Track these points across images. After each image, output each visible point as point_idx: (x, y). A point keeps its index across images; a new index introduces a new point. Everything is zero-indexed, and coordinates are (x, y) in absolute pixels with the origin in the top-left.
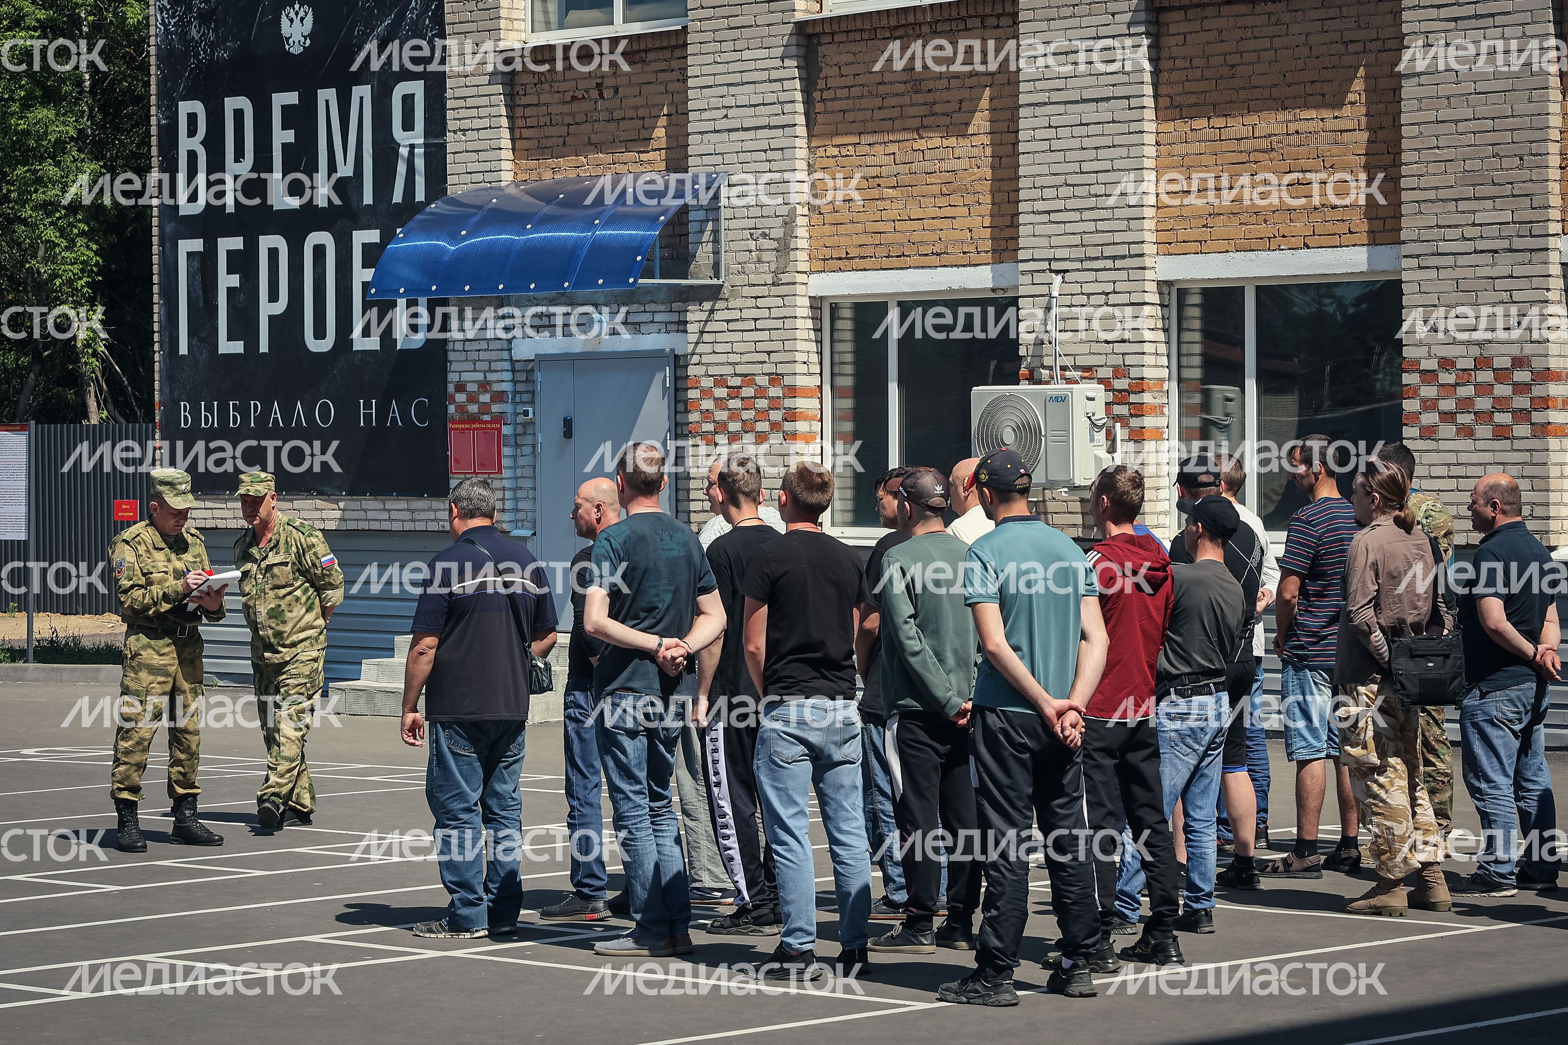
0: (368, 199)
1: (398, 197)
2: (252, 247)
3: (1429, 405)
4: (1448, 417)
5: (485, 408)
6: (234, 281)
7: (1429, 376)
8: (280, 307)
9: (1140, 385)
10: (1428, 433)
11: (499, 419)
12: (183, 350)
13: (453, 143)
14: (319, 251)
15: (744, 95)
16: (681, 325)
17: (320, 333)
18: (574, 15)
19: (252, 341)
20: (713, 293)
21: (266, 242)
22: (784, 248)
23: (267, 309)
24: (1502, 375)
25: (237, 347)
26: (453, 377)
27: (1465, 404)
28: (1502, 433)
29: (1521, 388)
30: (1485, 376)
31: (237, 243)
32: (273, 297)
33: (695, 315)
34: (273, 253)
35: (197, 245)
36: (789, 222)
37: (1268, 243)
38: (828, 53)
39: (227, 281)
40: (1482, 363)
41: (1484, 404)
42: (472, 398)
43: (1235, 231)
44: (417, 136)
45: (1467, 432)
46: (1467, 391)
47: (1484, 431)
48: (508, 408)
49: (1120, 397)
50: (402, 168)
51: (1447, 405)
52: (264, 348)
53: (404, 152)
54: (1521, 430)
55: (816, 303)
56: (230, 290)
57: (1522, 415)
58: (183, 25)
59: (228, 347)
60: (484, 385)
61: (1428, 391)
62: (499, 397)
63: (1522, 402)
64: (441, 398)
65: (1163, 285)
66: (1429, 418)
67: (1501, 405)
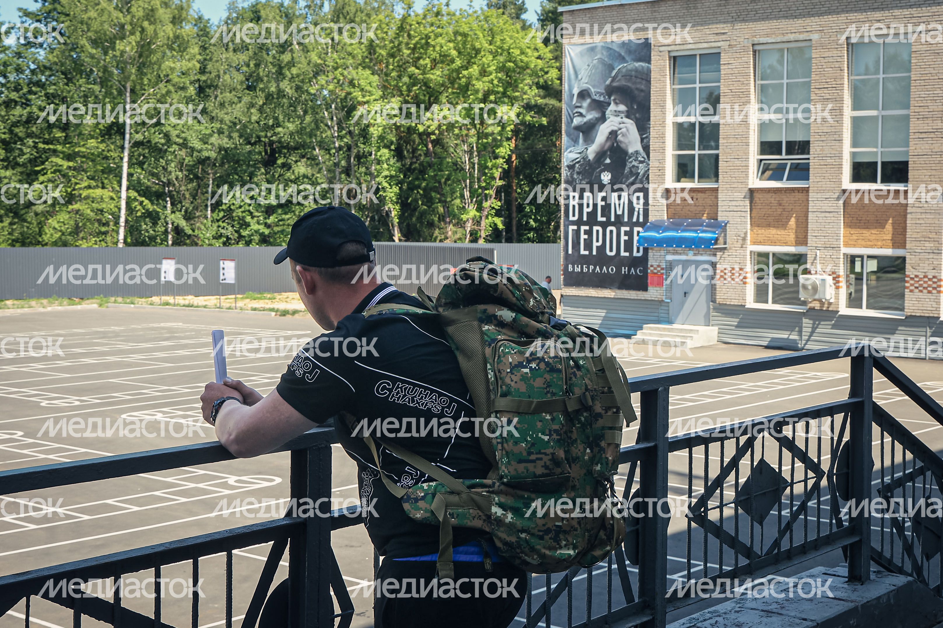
0: (626, 219)
1: (635, 220)
2: (591, 230)
3: (912, 285)
4: (916, 288)
5: (659, 271)
6: (586, 237)
7: (912, 279)
8: (600, 244)
9: (839, 276)
10: (911, 291)
11: (662, 274)
12: (570, 252)
13: (650, 208)
14: (611, 232)
15: (734, 203)
16: (715, 255)
17: (611, 250)
18: (682, 179)
19: (591, 250)
20: (725, 249)
21: (595, 228)
22: (744, 239)
23: (595, 244)
24: (930, 279)
25: (587, 253)
26: (650, 264)
27: (921, 285)
28: (929, 292)
29: (934, 283)
30: (926, 279)
31: (587, 228)
32: (597, 241)
33: (719, 254)
34: (598, 231)
35: (575, 227)
36: (746, 233)
37: (872, 247)
38: (756, 195)
39: (583, 237)
40: (925, 277)
41: (925, 285)
42: (655, 269)
43: (863, 243)
44: (641, 206)
45: (921, 291)
46: (921, 282)
47: (925, 291)
48: (664, 271)
49: (834, 279)
50: (636, 213)
51: (917, 285)
52: (594, 253)
53: (637, 209)
54: (934, 291)
55: (751, 252)
56: (585, 239)
57: (934, 288)
58: (572, 175)
59: (583, 252)
60: (659, 266)
61: (912, 282)
62: (662, 269)
63: (935, 286)
64: (646, 268)
65: (844, 254)
66: (912, 288)
67: (930, 286)
